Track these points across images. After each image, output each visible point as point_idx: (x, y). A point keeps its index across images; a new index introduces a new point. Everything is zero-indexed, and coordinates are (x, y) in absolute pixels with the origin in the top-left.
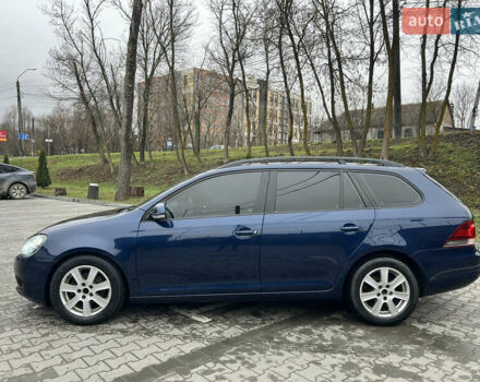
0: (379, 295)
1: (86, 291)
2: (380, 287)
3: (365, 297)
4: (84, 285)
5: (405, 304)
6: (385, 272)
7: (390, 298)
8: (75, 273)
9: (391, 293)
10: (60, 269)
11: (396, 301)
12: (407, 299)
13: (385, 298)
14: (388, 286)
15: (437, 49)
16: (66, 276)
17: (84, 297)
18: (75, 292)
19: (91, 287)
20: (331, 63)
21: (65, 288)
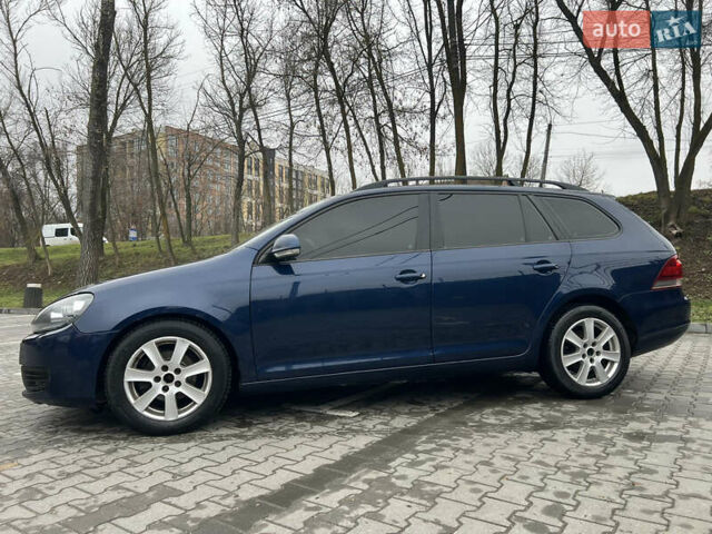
0: (584, 356)
1: (169, 378)
2: (585, 346)
3: (568, 361)
4: (165, 368)
5: (616, 366)
6: (589, 324)
7: (598, 359)
8: (150, 350)
9: (598, 353)
10: (123, 345)
11: (604, 362)
12: (617, 359)
13: (592, 361)
14: (594, 344)
15: (509, 100)
16: (133, 356)
17: (165, 389)
18: (151, 380)
19: (178, 371)
20: (377, 116)
21: (132, 375)
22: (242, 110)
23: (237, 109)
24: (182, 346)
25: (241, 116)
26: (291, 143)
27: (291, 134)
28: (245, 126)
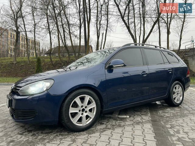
0: (176, 95)
1: (83, 110)
2: (177, 92)
4: (82, 106)
8: (77, 100)
12: (182, 95)
15: (100, 25)
16: (72, 103)
17: (82, 114)
18: (78, 111)
19: (86, 107)
20: (63, 25)
21: (72, 110)
22: (17, 18)
23: (16, 17)
24: (87, 98)
25: (17, 20)
26: (35, 30)
27: (35, 27)
28: (18, 23)
